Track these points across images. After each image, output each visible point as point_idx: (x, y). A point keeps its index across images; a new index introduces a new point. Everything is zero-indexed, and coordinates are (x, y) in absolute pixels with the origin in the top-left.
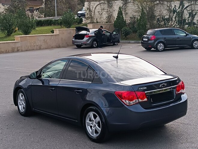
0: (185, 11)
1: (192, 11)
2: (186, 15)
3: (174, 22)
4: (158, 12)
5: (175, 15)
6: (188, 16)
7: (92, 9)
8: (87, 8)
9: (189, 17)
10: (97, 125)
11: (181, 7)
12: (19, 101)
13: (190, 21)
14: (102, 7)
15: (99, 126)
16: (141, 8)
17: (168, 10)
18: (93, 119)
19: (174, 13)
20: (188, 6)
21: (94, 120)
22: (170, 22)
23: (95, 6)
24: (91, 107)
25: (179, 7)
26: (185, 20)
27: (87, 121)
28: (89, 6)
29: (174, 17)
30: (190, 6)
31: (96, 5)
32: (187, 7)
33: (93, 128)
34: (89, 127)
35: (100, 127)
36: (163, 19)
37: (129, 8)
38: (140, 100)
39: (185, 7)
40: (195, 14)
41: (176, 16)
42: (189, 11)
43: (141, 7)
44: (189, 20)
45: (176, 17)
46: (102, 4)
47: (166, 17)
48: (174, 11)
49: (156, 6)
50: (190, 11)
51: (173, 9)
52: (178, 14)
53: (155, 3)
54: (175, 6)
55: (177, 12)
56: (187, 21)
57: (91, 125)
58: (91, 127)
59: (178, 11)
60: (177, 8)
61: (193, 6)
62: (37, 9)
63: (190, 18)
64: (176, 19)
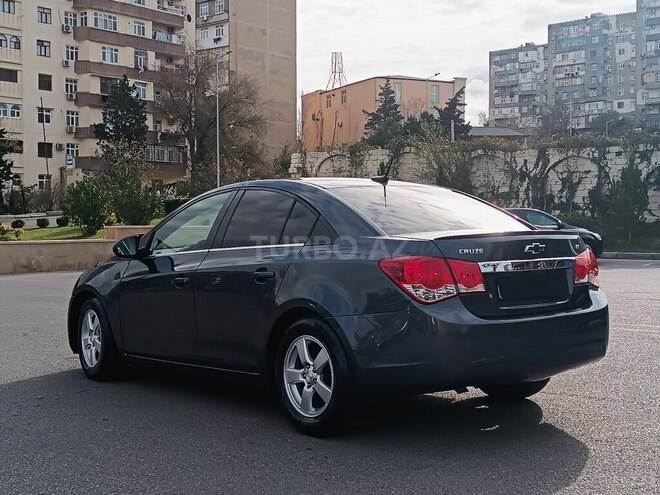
0: (552, 175)
1: (571, 173)
2: (554, 185)
3: (524, 201)
4: (482, 179)
5: (525, 184)
6: (559, 187)
7: (309, 170)
8: (298, 168)
9: (561, 191)
10: (319, 377)
11: (541, 163)
12: (85, 336)
13: (564, 200)
14: (337, 164)
15: (327, 381)
16: (436, 166)
17: (506, 171)
18: (308, 360)
19: (522, 179)
20: (560, 161)
21: (311, 363)
22: (514, 202)
23: (317, 164)
24: (302, 322)
25: (537, 165)
26: (552, 197)
27: (289, 369)
28: (303, 162)
29: (523, 189)
30: (565, 162)
31: (320, 160)
32: (556, 164)
33: (305, 388)
34: (295, 387)
35: (329, 385)
36: (493, 194)
37: (405, 167)
38: (463, 289)
39: (550, 165)
40: (579, 183)
41: (528, 187)
42: (562, 173)
43: (438, 164)
44: (561, 197)
45: (527, 190)
46: (335, 158)
47: (501, 191)
48: (523, 175)
49: (475, 161)
50: (565, 175)
51: (521, 169)
52: (534, 180)
53: (473, 154)
54: (526, 161)
55: (529, 177)
56: (556, 200)
57: (301, 379)
58: (300, 386)
59: (532, 175)
60: (530, 166)
61: (572, 162)
62: (171, 185)
63: (564, 193)
64: (527, 195)
